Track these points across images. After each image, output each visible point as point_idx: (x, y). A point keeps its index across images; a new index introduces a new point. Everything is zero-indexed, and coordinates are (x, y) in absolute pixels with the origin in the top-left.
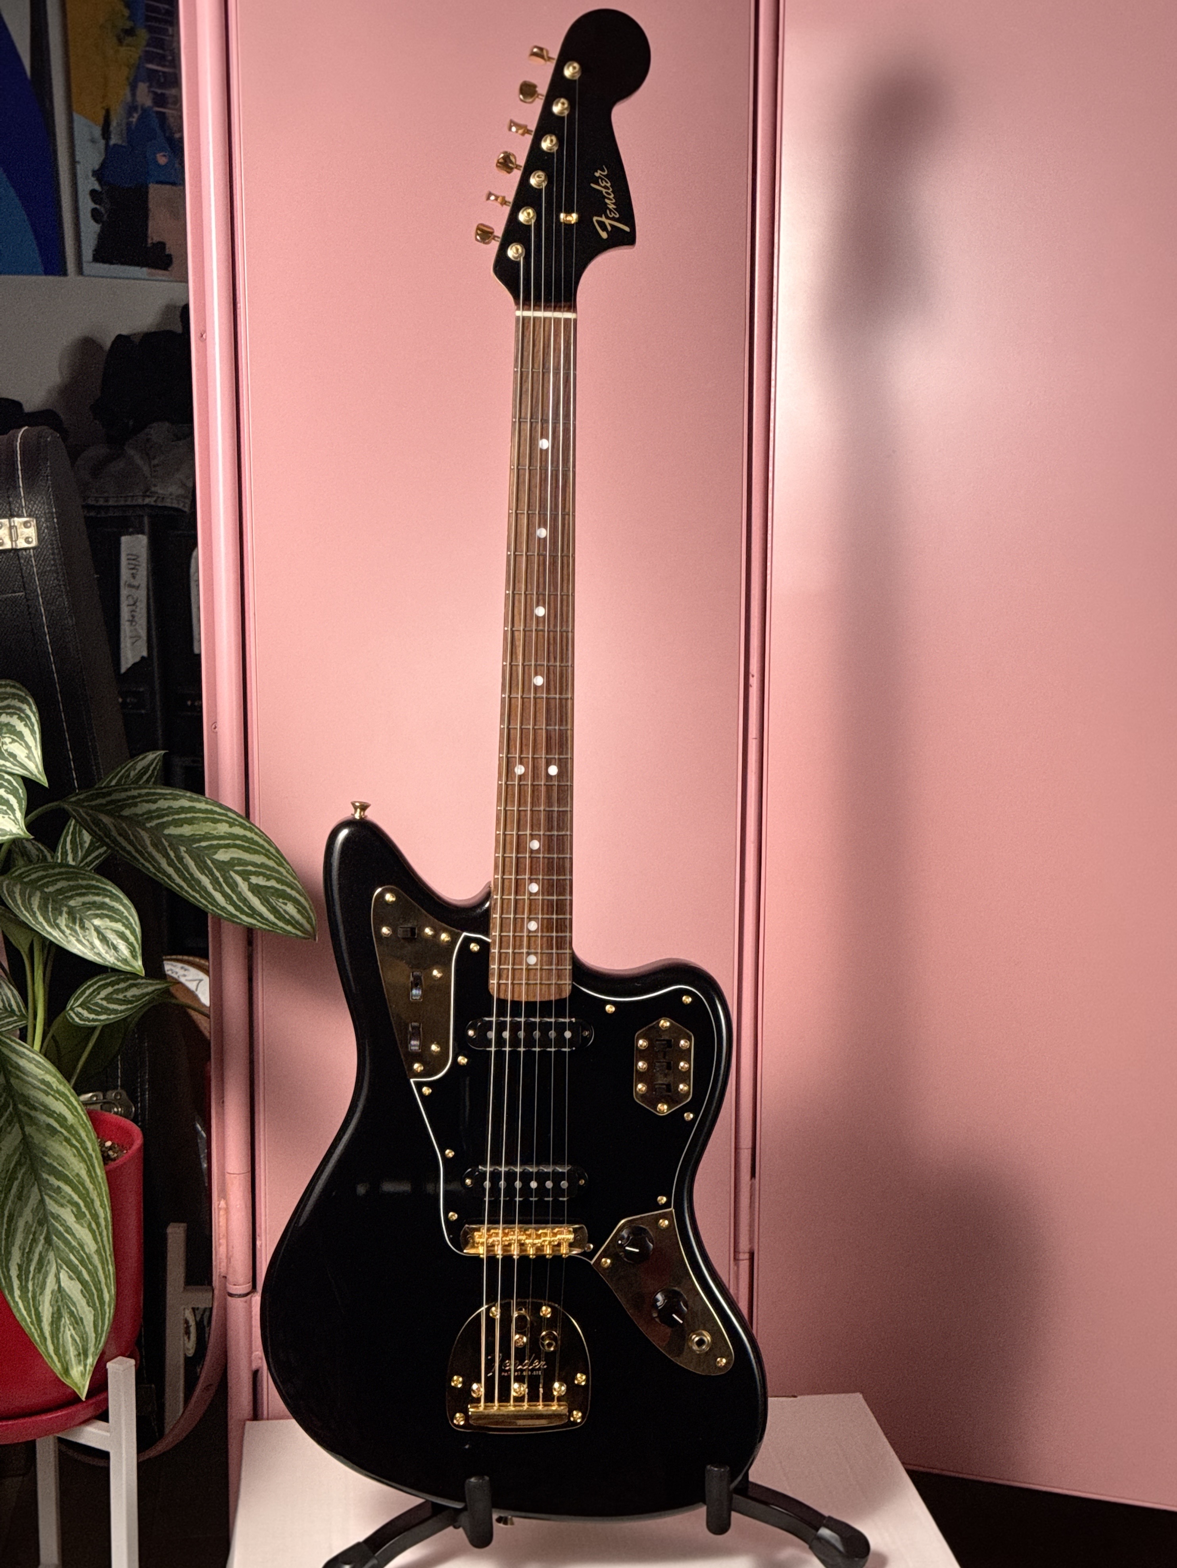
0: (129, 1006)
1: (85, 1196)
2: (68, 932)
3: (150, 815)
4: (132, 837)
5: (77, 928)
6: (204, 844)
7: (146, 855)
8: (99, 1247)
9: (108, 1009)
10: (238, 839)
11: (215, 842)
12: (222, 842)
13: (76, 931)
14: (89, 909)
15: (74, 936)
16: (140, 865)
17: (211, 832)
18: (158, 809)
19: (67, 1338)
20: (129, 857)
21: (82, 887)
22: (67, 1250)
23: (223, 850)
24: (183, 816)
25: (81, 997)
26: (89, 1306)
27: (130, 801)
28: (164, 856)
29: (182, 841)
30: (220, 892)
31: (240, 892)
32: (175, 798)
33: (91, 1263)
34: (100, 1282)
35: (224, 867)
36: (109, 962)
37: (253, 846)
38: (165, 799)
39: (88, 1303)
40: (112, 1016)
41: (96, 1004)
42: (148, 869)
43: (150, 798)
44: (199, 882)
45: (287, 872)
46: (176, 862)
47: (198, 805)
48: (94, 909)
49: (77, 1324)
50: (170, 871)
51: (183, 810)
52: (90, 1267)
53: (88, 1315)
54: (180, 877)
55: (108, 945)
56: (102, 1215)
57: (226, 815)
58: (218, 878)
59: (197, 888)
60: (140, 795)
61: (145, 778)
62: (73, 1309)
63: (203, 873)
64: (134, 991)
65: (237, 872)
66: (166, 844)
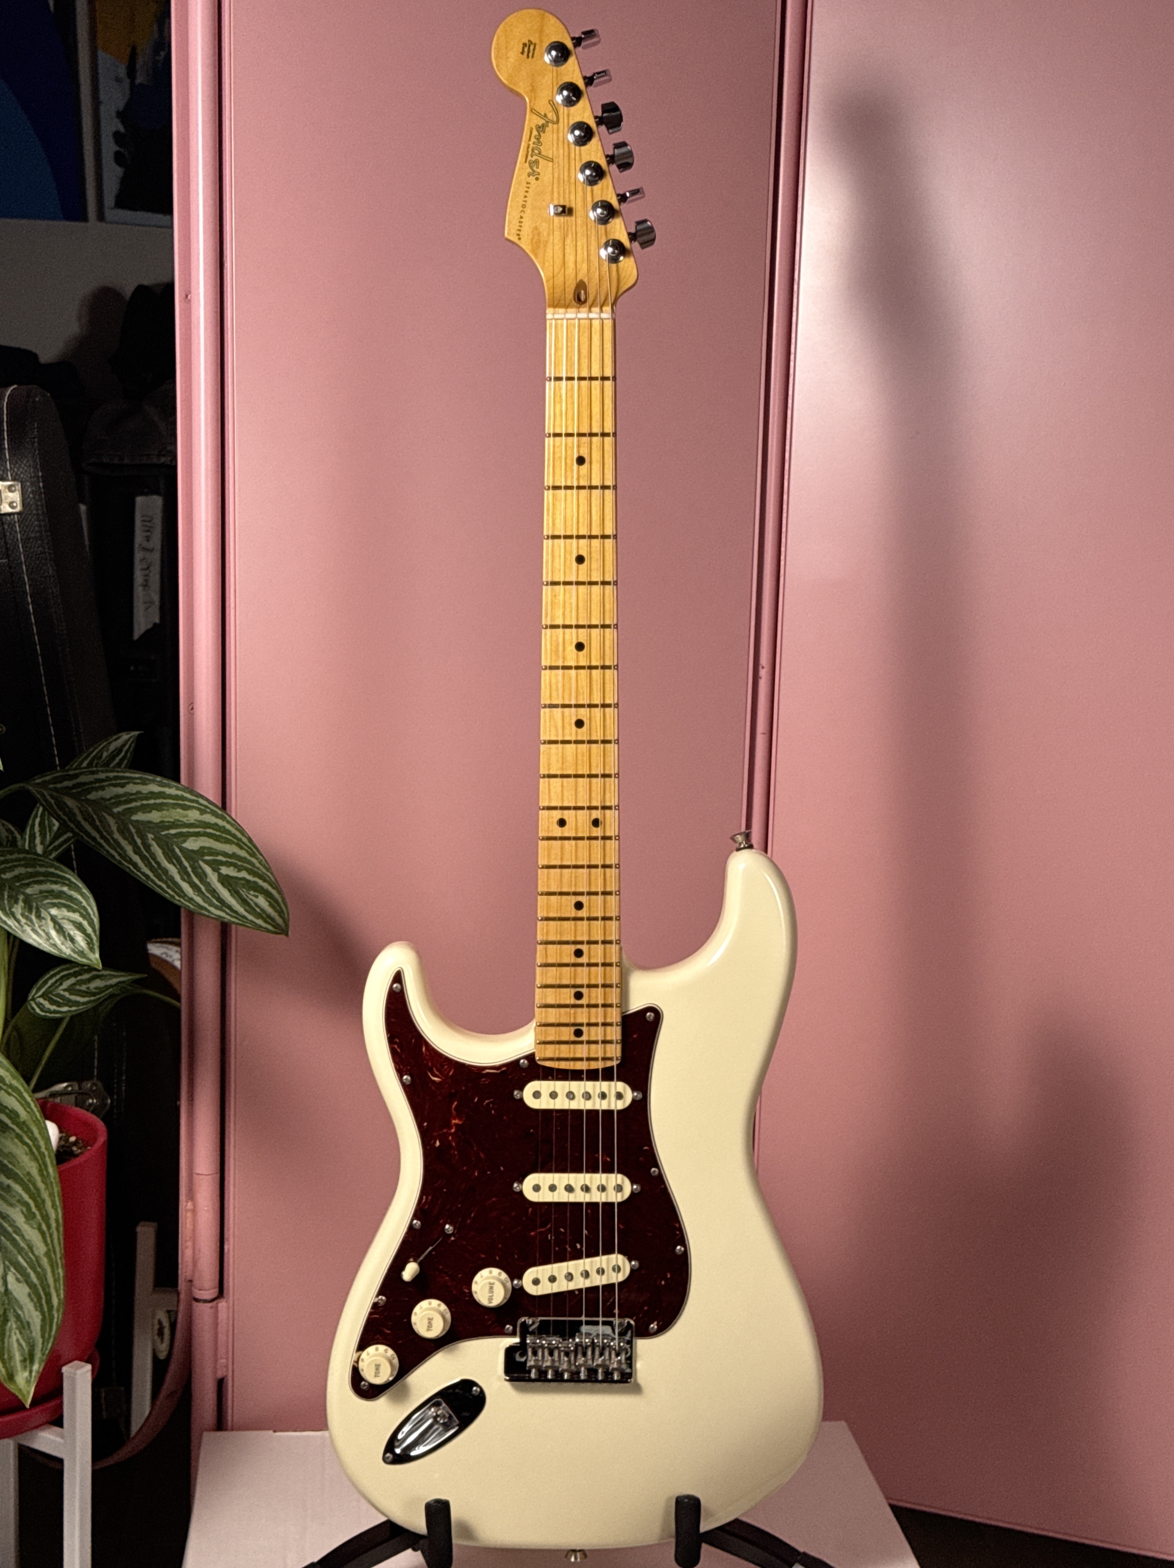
0: (92, 998)
1: (35, 1196)
2: (23, 921)
3: (118, 800)
4: (98, 823)
5: (33, 917)
6: (173, 831)
7: (112, 841)
8: (49, 1250)
9: (69, 1000)
10: (210, 828)
11: (185, 830)
12: (192, 830)
13: (31, 921)
14: (46, 898)
15: (29, 926)
16: (105, 852)
17: (181, 819)
18: (126, 794)
19: (12, 1342)
20: (93, 843)
21: (38, 874)
22: (15, 1251)
23: (194, 838)
24: (152, 802)
25: (43, 987)
26: (36, 1310)
27: (97, 785)
28: (130, 844)
29: (150, 827)
30: (188, 883)
31: (209, 884)
32: (144, 782)
33: (40, 1266)
34: (49, 1287)
35: (192, 856)
36: (65, 954)
37: (224, 835)
38: (135, 783)
39: (35, 1307)
40: (73, 1009)
41: (59, 996)
42: (113, 857)
43: (118, 781)
44: (166, 871)
45: (260, 863)
46: (143, 849)
47: (168, 791)
48: (51, 897)
49: (24, 1328)
50: (136, 859)
51: (153, 795)
52: (39, 1269)
53: (35, 1319)
54: (146, 866)
55: (65, 937)
56: (52, 1215)
57: (197, 802)
58: (186, 868)
59: (164, 877)
60: (108, 779)
61: (117, 760)
62: (20, 1312)
63: (170, 862)
64: (98, 983)
65: (207, 862)
66: (133, 830)
